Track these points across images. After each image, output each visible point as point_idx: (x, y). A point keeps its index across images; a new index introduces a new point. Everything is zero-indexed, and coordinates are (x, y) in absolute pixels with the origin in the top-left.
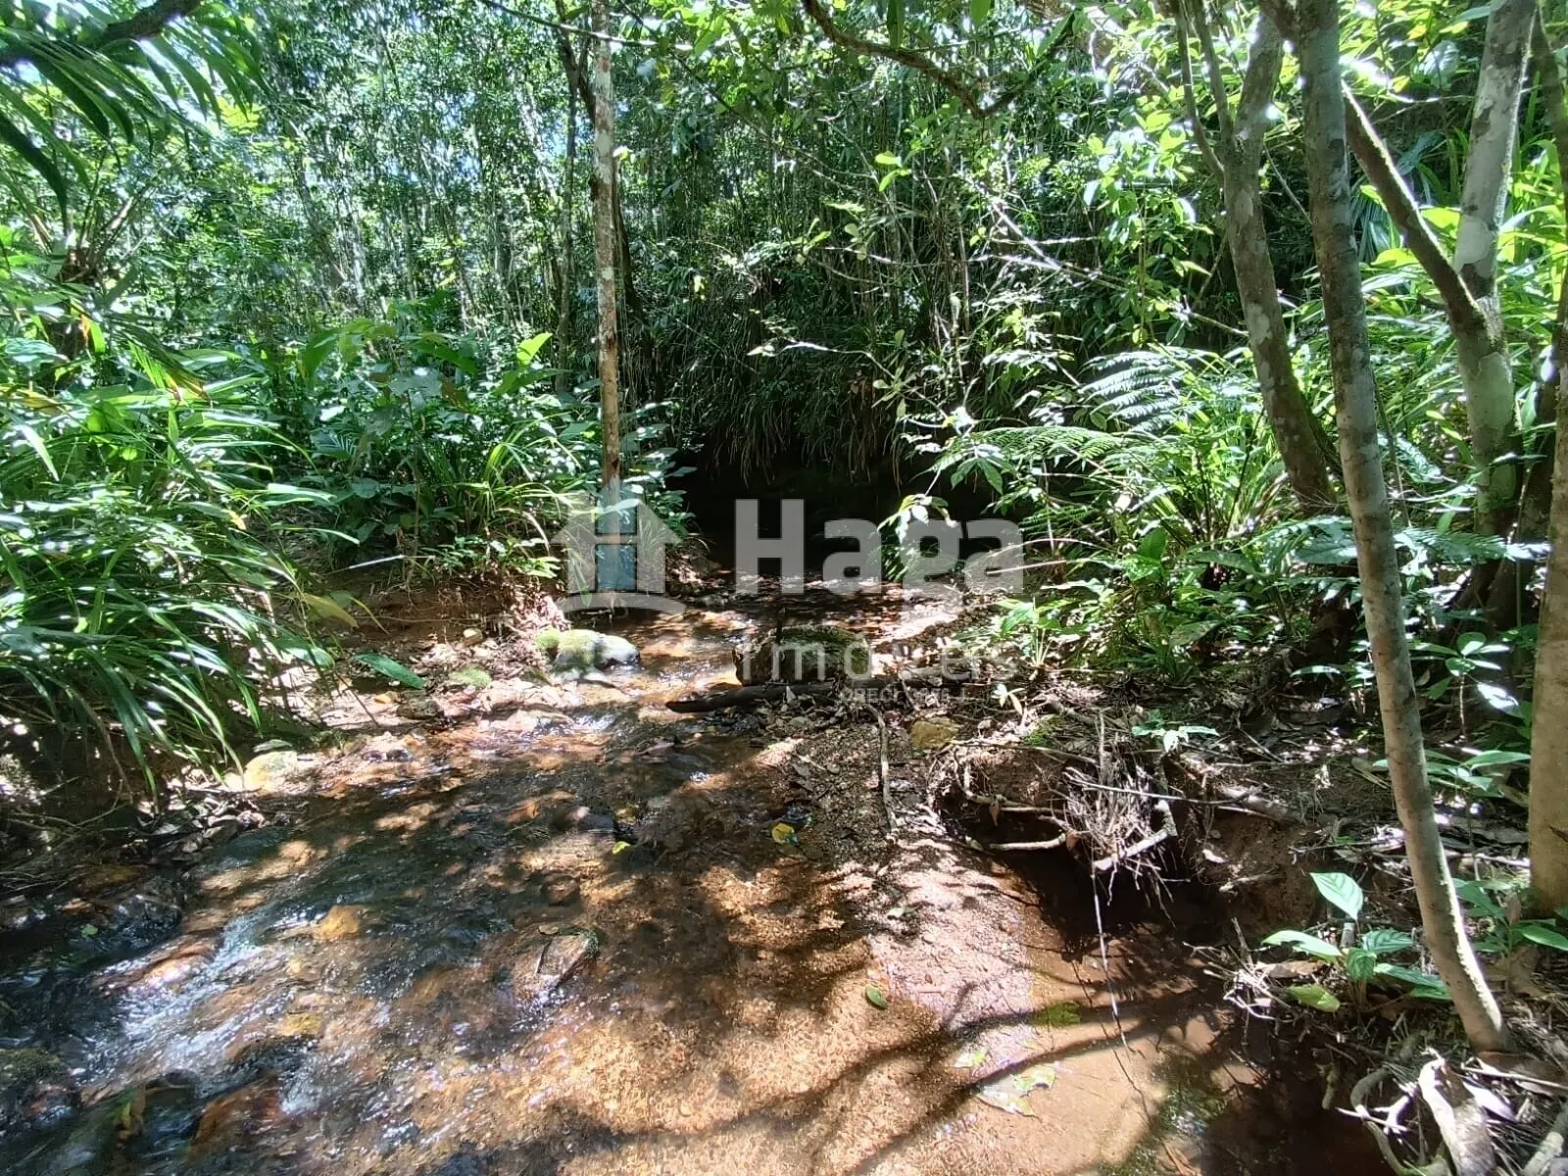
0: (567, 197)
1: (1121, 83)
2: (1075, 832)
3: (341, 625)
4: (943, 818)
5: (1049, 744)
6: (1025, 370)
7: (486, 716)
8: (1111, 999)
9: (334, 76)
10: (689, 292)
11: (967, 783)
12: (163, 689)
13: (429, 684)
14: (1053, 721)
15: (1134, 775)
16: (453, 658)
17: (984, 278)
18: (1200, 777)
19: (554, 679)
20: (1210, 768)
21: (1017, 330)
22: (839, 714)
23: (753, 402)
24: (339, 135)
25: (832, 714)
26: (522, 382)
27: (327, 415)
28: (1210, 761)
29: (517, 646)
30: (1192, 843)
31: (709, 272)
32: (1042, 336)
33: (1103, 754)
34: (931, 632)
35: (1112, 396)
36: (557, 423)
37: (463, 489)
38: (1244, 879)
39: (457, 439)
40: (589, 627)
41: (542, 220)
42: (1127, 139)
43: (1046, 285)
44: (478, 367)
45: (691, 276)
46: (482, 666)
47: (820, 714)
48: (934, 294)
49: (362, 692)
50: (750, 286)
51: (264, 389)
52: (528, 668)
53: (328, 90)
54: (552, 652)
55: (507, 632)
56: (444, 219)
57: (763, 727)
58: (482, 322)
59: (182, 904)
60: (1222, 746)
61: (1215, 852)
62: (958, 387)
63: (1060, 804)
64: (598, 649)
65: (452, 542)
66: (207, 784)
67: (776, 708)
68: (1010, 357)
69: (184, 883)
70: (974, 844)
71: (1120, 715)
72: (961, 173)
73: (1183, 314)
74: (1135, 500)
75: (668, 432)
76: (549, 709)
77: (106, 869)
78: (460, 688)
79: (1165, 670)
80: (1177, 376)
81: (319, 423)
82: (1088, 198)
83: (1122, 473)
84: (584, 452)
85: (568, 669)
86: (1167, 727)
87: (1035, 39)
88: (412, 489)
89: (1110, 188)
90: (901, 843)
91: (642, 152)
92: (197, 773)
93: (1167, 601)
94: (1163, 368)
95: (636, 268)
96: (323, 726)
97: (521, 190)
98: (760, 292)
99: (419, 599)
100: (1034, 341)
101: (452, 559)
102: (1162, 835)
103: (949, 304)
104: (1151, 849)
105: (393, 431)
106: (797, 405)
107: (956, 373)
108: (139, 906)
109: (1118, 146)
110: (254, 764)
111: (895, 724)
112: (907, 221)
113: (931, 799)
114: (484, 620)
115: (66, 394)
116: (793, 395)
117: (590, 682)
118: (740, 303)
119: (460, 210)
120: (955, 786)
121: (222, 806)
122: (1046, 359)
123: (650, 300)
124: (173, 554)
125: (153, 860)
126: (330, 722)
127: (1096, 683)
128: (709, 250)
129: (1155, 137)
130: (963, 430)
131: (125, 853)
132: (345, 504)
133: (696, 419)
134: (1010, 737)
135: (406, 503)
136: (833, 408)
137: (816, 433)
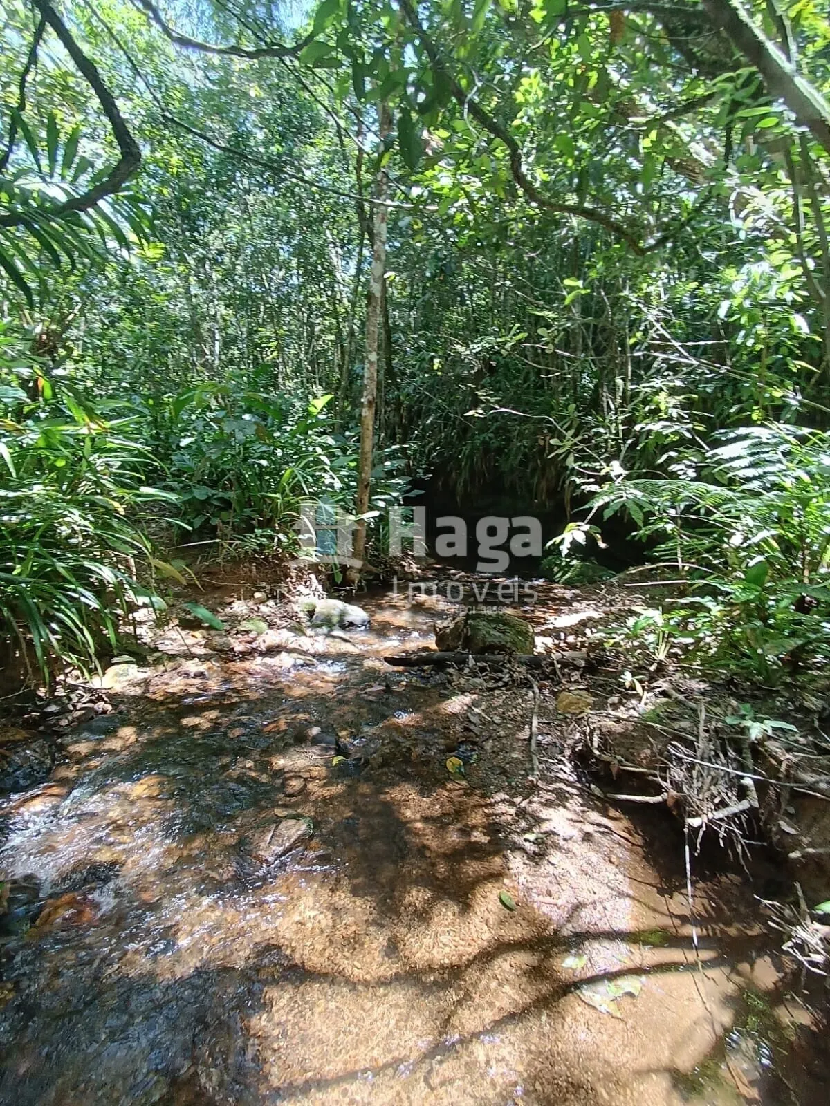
0: (353, 304)
1: (755, 229)
2: (674, 793)
3: (176, 583)
4: (576, 767)
5: (660, 722)
6: (667, 436)
7: (262, 654)
8: (694, 932)
9: (215, 224)
10: (431, 369)
11: (596, 745)
12: (61, 615)
13: (228, 628)
14: (667, 704)
15: (726, 755)
16: (245, 611)
17: (643, 367)
18: (780, 762)
19: (309, 632)
20: (788, 756)
21: (662, 407)
22: (506, 678)
23: (469, 447)
24: (215, 262)
25: (501, 679)
26: (311, 427)
27: (184, 442)
28: (789, 750)
29: (288, 608)
30: (771, 814)
31: (445, 357)
32: (682, 413)
33: (703, 734)
34: (583, 624)
35: (732, 459)
36: (332, 456)
37: (263, 497)
38: (811, 850)
39: (264, 463)
40: (338, 598)
41: (336, 318)
42: (757, 270)
43: (688, 373)
44: (284, 415)
45: (432, 358)
46: (264, 619)
47: (492, 678)
48: (605, 376)
49: (184, 629)
50: (473, 368)
51: (148, 424)
52: (294, 623)
53: (211, 232)
54: (311, 613)
55: (283, 596)
56: (273, 316)
57: (450, 682)
58: (291, 384)
59: (54, 760)
60: (802, 740)
61: (788, 824)
62: (618, 445)
63: (665, 769)
64: (342, 614)
65: (253, 532)
66: (81, 680)
67: (461, 670)
68: (656, 427)
69: (56, 745)
70: (597, 791)
71: (718, 705)
72: (626, 293)
73: (794, 400)
74: (746, 539)
75: (408, 465)
76: (304, 653)
77: (13, 731)
78: (247, 632)
79: (759, 674)
80: (784, 447)
81: (179, 447)
82: (722, 313)
83: (738, 518)
84: (348, 477)
85: (320, 626)
86: (755, 719)
87: (690, 198)
88: (231, 495)
89: (740, 305)
90: (540, 783)
91: (404, 275)
92: (77, 672)
93: (764, 619)
94: (774, 441)
95: (395, 352)
96: (156, 650)
97: (325, 299)
98: (480, 371)
99: (228, 569)
100: (675, 415)
101: (252, 543)
102: (744, 805)
103: (615, 385)
104: (735, 815)
105: (224, 455)
106: (499, 451)
107: (617, 434)
108: (27, 758)
109: (749, 273)
110: (111, 671)
111: (546, 692)
112: (587, 326)
113: (568, 752)
114: (269, 587)
115: (30, 422)
116: (497, 444)
117: (334, 637)
118: (465, 378)
119: (284, 310)
120: (586, 745)
121: (87, 697)
122: (683, 429)
123: (404, 374)
124: (77, 528)
125: (41, 728)
126: (161, 647)
127: (704, 677)
128: (446, 341)
129: (778, 269)
130: (618, 477)
131: (26, 721)
132: (188, 502)
133: (428, 457)
134: (632, 712)
135: (227, 504)
136: (525, 455)
137: (512, 471)
